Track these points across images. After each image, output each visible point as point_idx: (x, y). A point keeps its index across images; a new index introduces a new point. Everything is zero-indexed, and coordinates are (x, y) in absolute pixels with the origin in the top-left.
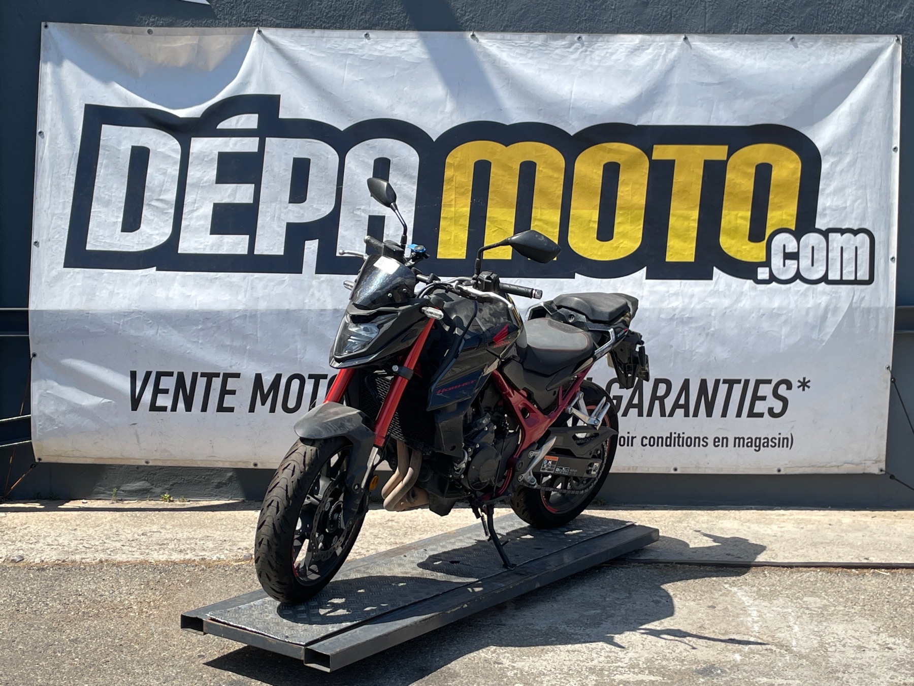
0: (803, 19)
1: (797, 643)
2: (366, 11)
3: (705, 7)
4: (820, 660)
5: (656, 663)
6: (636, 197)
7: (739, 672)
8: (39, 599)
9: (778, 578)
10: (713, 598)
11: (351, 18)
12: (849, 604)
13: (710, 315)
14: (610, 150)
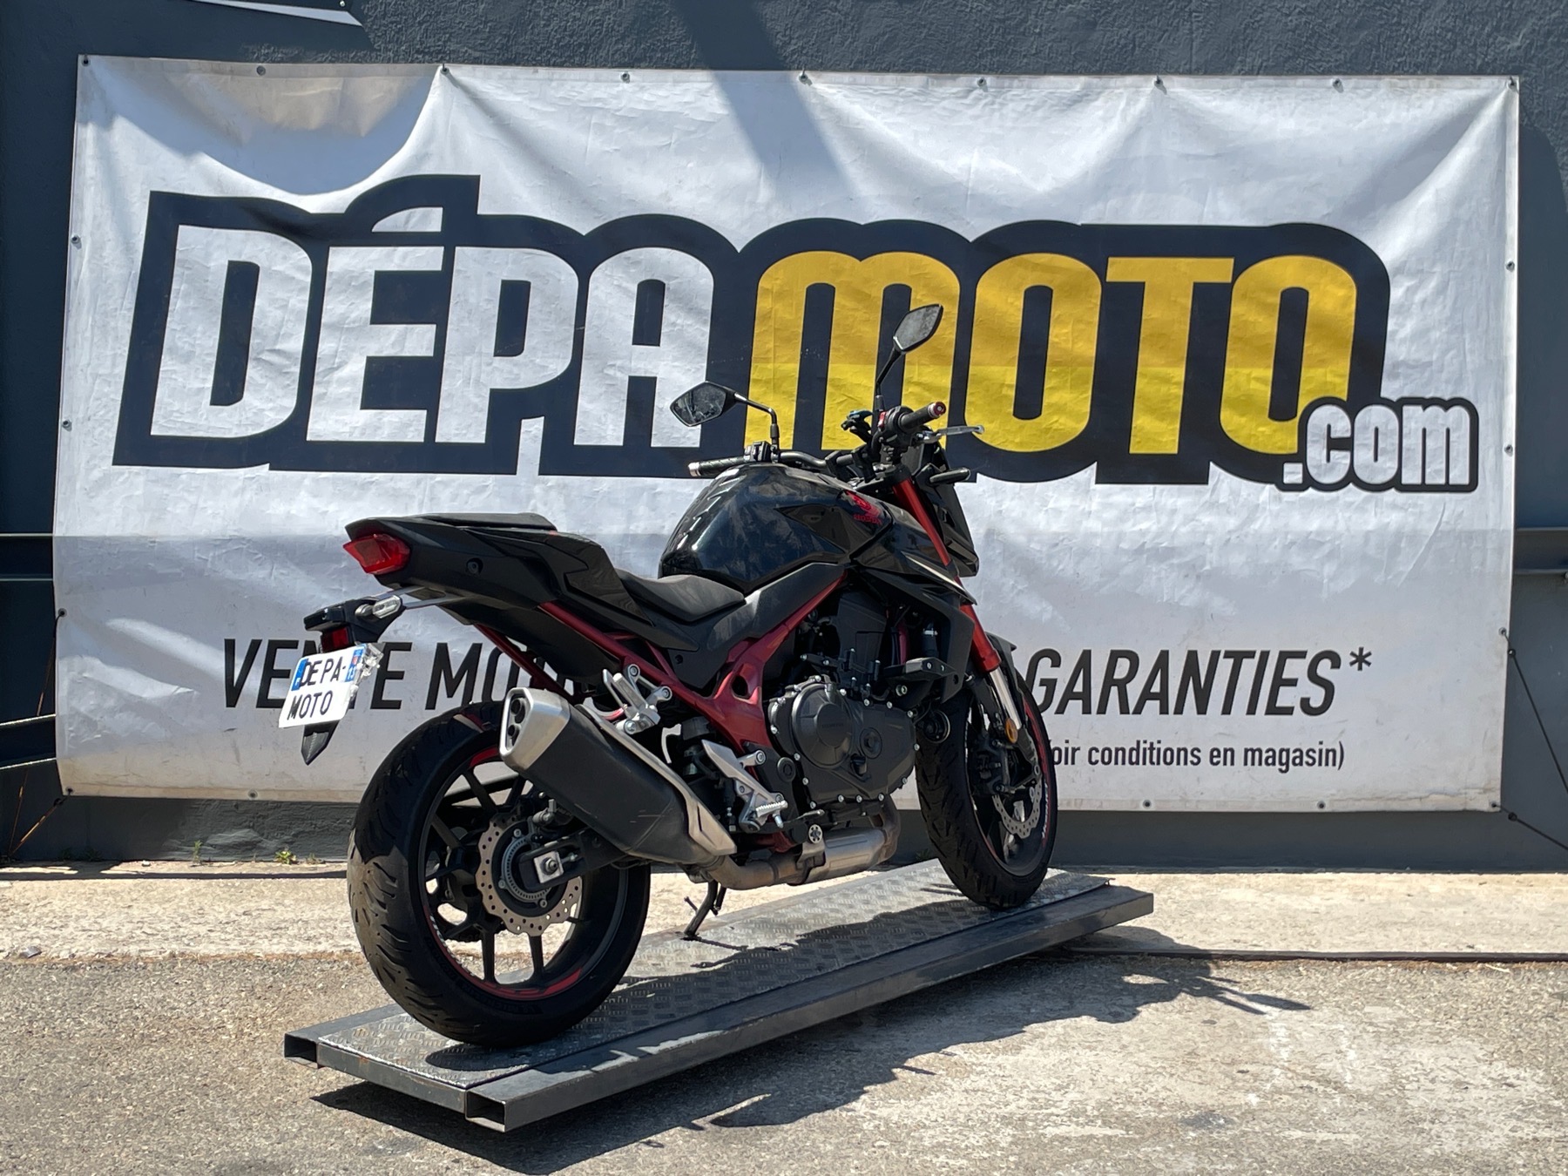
0: (1353, 51)
1: (1354, 1079)
2: (623, 37)
3: (1190, 29)
4: (1393, 1102)
5: (1116, 1108)
6: (1080, 344)
7: (1255, 1122)
8: (66, 1014)
9: (1321, 978)
10: (1211, 1008)
11: (599, 48)
12: (1441, 1016)
13: (1203, 544)
14: (1036, 266)
